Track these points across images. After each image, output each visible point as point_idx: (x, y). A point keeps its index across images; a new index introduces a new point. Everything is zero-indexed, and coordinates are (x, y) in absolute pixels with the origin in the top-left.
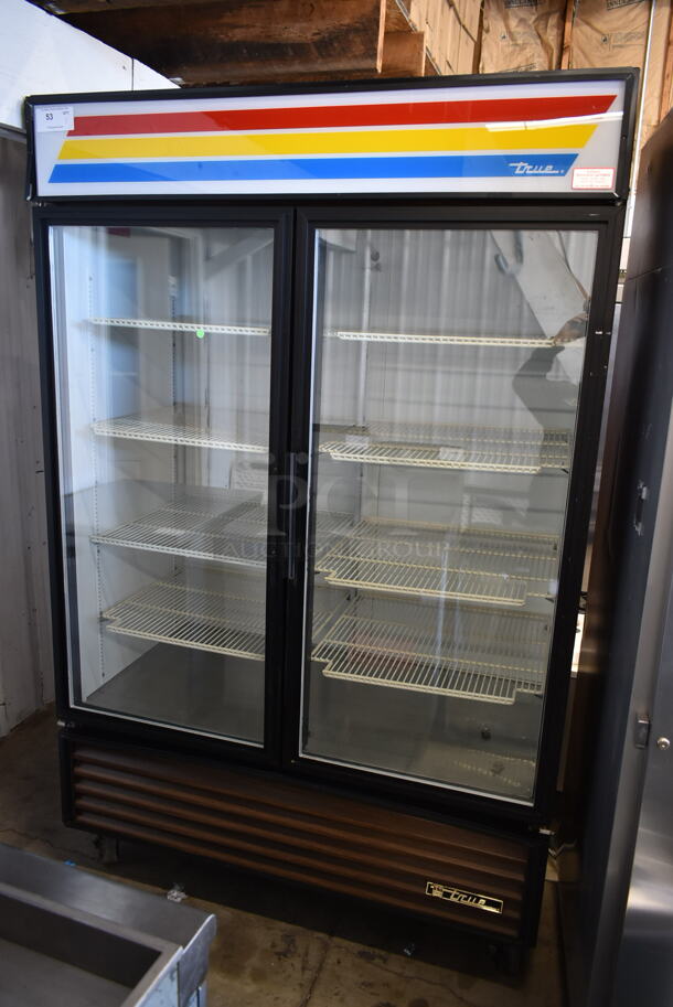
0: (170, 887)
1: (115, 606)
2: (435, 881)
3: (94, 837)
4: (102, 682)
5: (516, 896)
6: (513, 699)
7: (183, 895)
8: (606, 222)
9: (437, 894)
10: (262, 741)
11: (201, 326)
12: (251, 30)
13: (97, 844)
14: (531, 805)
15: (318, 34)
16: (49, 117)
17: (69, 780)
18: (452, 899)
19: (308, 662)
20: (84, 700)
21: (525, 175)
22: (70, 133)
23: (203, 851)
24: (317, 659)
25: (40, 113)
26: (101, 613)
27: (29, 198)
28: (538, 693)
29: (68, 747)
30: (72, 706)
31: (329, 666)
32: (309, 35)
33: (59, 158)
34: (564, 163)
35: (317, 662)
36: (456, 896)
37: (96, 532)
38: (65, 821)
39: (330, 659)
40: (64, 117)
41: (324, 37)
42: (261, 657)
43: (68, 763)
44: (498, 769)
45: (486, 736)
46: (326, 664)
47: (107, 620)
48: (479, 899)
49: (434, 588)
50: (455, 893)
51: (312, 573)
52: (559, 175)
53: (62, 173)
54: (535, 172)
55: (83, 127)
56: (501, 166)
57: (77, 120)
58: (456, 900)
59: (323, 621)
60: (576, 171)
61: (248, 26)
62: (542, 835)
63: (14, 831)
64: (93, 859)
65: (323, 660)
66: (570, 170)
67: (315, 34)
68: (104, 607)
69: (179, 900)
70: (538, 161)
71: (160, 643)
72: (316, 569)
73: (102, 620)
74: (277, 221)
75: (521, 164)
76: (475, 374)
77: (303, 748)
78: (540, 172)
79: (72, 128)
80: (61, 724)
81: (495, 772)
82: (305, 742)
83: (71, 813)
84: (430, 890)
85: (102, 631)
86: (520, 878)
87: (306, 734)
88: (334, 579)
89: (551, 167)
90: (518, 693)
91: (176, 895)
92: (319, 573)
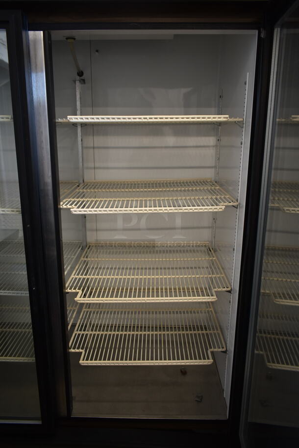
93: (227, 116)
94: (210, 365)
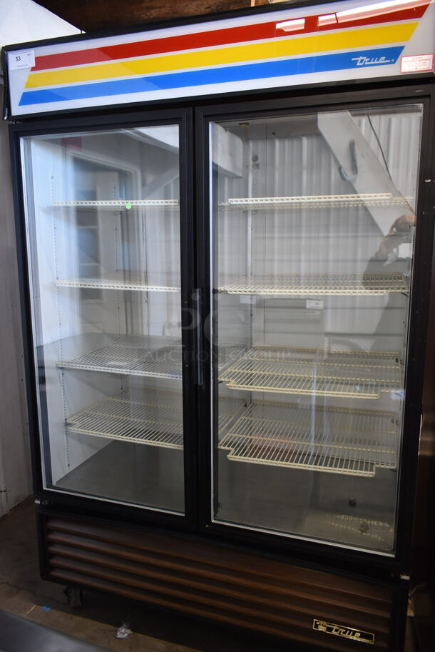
0: (119, 625)
1: (76, 414)
2: (320, 619)
3: (64, 587)
4: (68, 471)
5: (385, 630)
6: (374, 473)
7: (129, 631)
8: (429, 96)
9: (321, 628)
10: (184, 510)
11: (130, 201)
12: (163, 9)
13: (66, 592)
14: (393, 556)
15: (208, 8)
16: (18, 59)
17: (45, 543)
18: (334, 632)
19: (216, 450)
20: (54, 483)
21: (364, 66)
22: (33, 69)
23: (142, 597)
24: (222, 448)
25: (12, 57)
26: (66, 420)
27: (5, 118)
28: (392, 467)
29: (43, 519)
30: (45, 488)
31: (231, 453)
32: (203, 10)
33: (26, 88)
34: (393, 54)
35: (223, 450)
36: (337, 630)
37: (61, 360)
38: (42, 575)
39: (233, 447)
40: (28, 58)
41: (213, 10)
42: (180, 447)
43: (43, 532)
44: (365, 528)
45: (352, 504)
46: (230, 451)
47: (70, 424)
48: (354, 632)
49: (309, 389)
50: (335, 628)
51: (216, 383)
52: (391, 63)
53: (28, 98)
54: (372, 63)
55: (42, 63)
56: (345, 61)
57: (37, 59)
58: (337, 633)
59: (227, 421)
60: (404, 59)
61: (160, 7)
62: (403, 580)
63: (8, 583)
64: (64, 604)
65: (227, 448)
66: (399, 58)
67: (206, 8)
68: (68, 414)
69: (126, 635)
70: (374, 55)
71: (115, 440)
72: (219, 379)
73: (67, 425)
74: (181, 118)
75: (361, 58)
76: (328, 237)
77: (215, 516)
78: (376, 62)
79: (34, 65)
80: (38, 502)
81: (362, 531)
82: (216, 511)
83: (46, 569)
84: (316, 626)
85: (67, 433)
86: (387, 615)
87: (217, 505)
88: (233, 385)
89: (384, 58)
90: (377, 468)
91: (123, 633)
92: (221, 382)
93: (390, 194)
94: (370, 478)
